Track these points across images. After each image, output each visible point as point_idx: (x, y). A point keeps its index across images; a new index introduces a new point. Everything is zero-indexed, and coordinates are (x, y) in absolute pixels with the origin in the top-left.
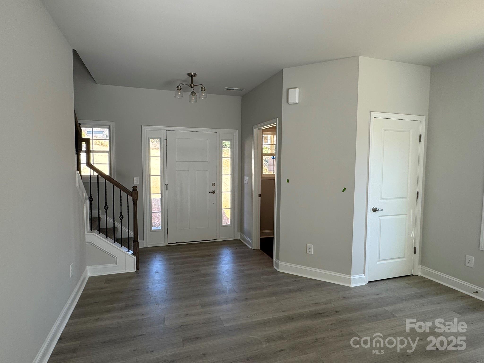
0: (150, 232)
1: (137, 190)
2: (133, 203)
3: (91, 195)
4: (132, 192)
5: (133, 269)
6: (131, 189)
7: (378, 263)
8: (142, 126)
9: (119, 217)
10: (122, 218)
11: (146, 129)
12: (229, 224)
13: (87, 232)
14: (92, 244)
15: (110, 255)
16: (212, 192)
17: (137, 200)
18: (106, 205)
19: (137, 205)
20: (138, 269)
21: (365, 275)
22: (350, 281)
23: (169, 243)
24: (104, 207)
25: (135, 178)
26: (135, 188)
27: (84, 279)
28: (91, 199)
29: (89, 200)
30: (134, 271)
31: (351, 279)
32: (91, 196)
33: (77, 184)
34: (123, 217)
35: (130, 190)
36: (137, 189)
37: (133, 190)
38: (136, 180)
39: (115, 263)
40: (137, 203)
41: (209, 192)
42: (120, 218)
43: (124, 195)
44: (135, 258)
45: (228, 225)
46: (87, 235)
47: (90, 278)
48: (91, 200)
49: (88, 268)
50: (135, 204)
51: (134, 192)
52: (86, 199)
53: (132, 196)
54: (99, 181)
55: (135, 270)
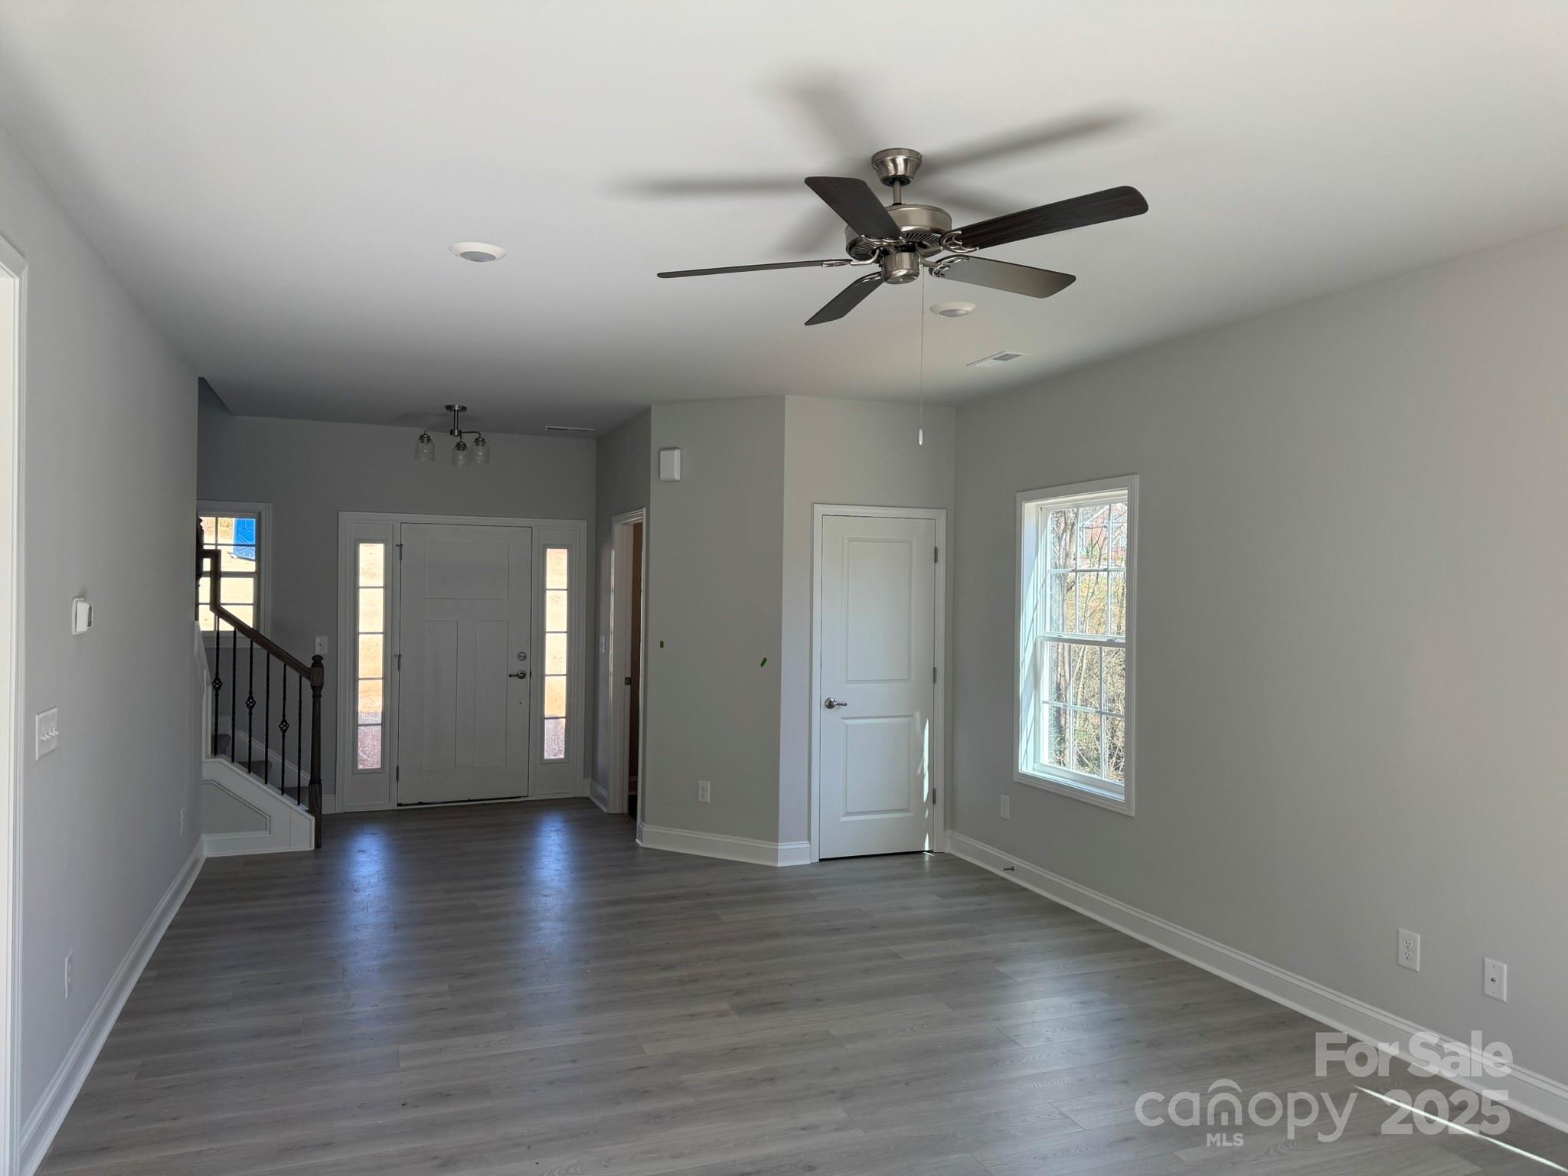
0: (353, 773)
1: (322, 666)
2: (312, 694)
3: (217, 674)
4: (310, 669)
5: (307, 844)
6: (309, 663)
7: (843, 819)
8: (340, 513)
9: (279, 726)
10: (284, 728)
11: (348, 521)
12: (562, 756)
13: (207, 758)
14: (217, 785)
15: (256, 810)
16: (517, 675)
17: (321, 687)
18: (251, 697)
19: (322, 698)
20: (318, 845)
21: (810, 844)
22: (775, 854)
23: (399, 805)
24: (246, 702)
25: (318, 640)
26: (317, 660)
27: (196, 862)
28: (217, 684)
29: (214, 687)
30: (310, 849)
31: (777, 850)
32: (217, 678)
33: (196, 649)
34: (287, 726)
35: (306, 665)
36: (322, 662)
37: (313, 665)
38: (320, 645)
39: (266, 830)
40: (322, 693)
41: (510, 676)
42: (282, 728)
43: (293, 675)
44: (313, 819)
45: (561, 759)
46: (206, 763)
47: (208, 859)
48: (217, 686)
49: (204, 837)
50: (317, 697)
51: (314, 668)
52: (208, 685)
53: (309, 679)
54: (237, 646)
55: (310, 847)
